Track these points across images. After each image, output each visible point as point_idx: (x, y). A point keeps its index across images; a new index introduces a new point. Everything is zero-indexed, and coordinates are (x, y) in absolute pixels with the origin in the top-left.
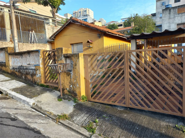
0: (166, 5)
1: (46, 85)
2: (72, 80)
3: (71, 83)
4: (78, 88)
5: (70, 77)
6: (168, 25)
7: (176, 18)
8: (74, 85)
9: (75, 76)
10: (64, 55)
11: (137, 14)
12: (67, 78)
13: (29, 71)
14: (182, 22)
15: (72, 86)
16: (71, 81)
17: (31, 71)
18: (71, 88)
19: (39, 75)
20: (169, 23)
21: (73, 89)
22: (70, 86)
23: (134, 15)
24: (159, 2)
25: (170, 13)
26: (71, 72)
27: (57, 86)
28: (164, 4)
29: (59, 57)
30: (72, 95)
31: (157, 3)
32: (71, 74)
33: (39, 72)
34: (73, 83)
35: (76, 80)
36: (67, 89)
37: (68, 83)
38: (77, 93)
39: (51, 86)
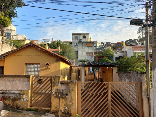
0: (80, 39)
1: (35, 109)
2: (68, 102)
3: (66, 105)
4: (73, 109)
5: (66, 100)
6: (81, 52)
7: (86, 48)
8: (70, 107)
9: (71, 99)
10: (61, 82)
11: (60, 40)
12: (62, 101)
13: (10, 95)
14: (89, 52)
15: (68, 108)
16: (66, 103)
17: (13, 95)
18: (66, 109)
19: (25, 99)
20: (82, 51)
21: (67, 110)
22: (65, 108)
23: (58, 40)
24: (74, 35)
25: (82, 45)
26: (68, 96)
27: (49, 109)
28: (77, 37)
29: (55, 83)
30: (67, 115)
31: (72, 36)
32: (67, 97)
33: (26, 96)
34: (68, 105)
35: (72, 102)
36: (61, 111)
37: (63, 106)
38: (71, 113)
39: (42, 109)
